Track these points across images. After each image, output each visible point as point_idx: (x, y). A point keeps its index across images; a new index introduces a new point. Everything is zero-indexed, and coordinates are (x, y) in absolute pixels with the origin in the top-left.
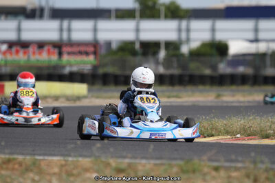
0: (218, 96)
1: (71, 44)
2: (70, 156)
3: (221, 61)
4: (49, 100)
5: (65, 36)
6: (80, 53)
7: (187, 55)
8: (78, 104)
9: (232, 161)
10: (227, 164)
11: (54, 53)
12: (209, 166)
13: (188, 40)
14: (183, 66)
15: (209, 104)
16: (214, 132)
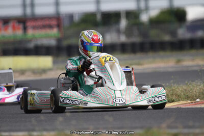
0: (179, 61)
1: (35, 18)
2: (33, 130)
3: (180, 27)
5: (28, 11)
6: (44, 27)
7: (147, 24)
9: (190, 127)
11: (19, 29)
13: (147, 9)
14: (144, 34)
15: (170, 70)
16: (174, 98)
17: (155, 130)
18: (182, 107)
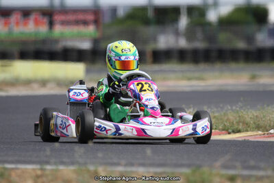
0: (253, 77)
1: (65, 10)
4: (35, 86)
6: (77, 23)
10: (246, 172)
12: (222, 176)
16: (240, 127)
17: (205, 169)
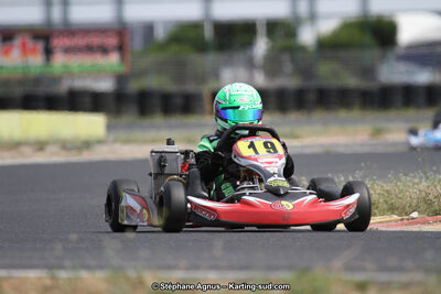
0: (378, 132)
1: (70, 30)
2: (61, 267)
3: (383, 57)
4: (26, 150)
5: (57, 14)
6: (90, 49)
7: (311, 49)
8: (86, 156)
10: (383, 277)
11: (34, 51)
13: (313, 17)
14: (305, 71)
15: (359, 150)
17: (319, 272)
18: (380, 229)
